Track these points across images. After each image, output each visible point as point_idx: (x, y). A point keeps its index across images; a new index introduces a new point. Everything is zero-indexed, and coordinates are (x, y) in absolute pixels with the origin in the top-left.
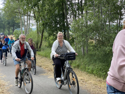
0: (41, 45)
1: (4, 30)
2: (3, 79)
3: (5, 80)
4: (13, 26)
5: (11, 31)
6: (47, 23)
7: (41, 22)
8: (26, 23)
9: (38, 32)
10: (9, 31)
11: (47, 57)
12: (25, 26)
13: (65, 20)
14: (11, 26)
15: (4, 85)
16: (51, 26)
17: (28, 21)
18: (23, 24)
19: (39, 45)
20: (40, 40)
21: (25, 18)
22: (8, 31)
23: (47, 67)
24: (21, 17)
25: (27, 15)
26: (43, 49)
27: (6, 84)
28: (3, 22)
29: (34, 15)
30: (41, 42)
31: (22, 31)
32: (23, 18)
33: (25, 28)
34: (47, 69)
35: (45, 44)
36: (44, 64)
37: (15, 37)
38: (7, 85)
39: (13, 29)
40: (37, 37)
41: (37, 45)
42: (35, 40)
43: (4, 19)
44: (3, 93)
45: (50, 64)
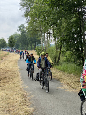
0: (59, 59)
1: (27, 45)
2: (26, 90)
3: (27, 91)
4: (35, 42)
5: (33, 47)
6: (64, 40)
7: (59, 38)
8: (46, 40)
9: (56, 48)
10: (32, 47)
11: (64, 71)
12: (45, 42)
13: (83, 37)
14: (33, 42)
15: (26, 95)
16: (68, 42)
17: (48, 38)
18: (44, 41)
19: (57, 60)
20: (58, 55)
21: (45, 35)
22: (30, 47)
23: (64, 80)
24: (42, 34)
25: (47, 33)
26: (61, 64)
27: (28, 94)
28: (27, 39)
29: (54, 32)
30: (59, 57)
31: (42, 47)
32: (44, 35)
33: (45, 44)
34: (64, 82)
35: (63, 59)
36: (61, 77)
37: (36, 52)
38: (29, 96)
39: (35, 44)
40: (55, 52)
41: (56, 59)
42: (54, 55)
43: (28, 36)
44: (25, 102)
45: (67, 78)
